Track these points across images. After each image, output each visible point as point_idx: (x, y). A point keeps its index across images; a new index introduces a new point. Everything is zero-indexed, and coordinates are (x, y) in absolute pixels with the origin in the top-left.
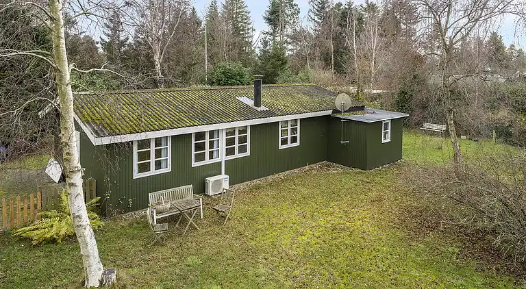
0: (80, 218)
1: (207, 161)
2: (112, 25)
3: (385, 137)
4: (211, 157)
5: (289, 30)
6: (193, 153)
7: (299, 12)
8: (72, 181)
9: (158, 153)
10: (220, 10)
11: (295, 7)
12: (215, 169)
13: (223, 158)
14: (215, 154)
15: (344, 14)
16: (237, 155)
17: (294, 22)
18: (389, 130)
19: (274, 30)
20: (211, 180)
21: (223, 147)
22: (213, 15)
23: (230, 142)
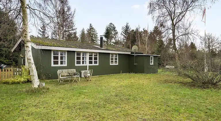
0: (30, 60)
1: (81, 65)
2: (42, 31)
3: (151, 62)
4: (83, 63)
5: (113, 40)
6: (76, 60)
7: (117, 33)
8: (27, 45)
9: (62, 58)
10: (86, 32)
11: (116, 31)
12: (85, 68)
13: (88, 64)
14: (85, 62)
15: (135, 33)
16: (93, 64)
17: (115, 37)
18: (153, 60)
19: (107, 40)
20: (83, 72)
21: (88, 60)
22: (83, 34)
23: (90, 58)
